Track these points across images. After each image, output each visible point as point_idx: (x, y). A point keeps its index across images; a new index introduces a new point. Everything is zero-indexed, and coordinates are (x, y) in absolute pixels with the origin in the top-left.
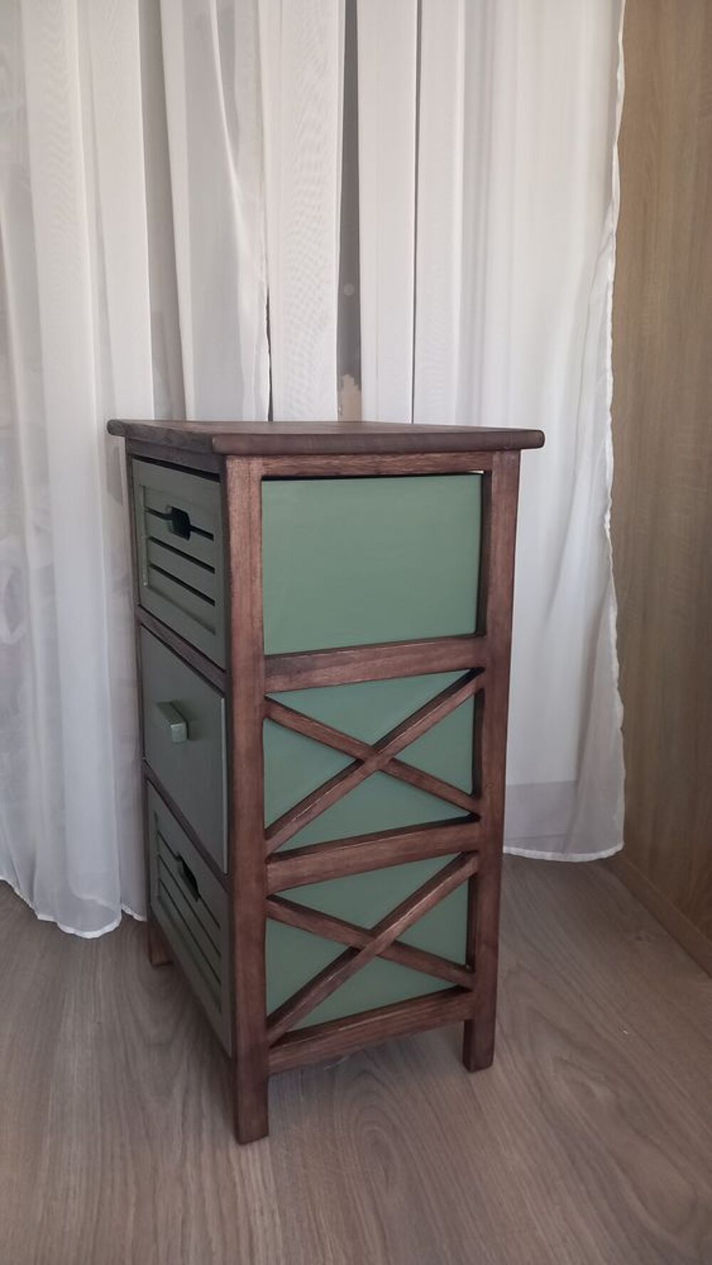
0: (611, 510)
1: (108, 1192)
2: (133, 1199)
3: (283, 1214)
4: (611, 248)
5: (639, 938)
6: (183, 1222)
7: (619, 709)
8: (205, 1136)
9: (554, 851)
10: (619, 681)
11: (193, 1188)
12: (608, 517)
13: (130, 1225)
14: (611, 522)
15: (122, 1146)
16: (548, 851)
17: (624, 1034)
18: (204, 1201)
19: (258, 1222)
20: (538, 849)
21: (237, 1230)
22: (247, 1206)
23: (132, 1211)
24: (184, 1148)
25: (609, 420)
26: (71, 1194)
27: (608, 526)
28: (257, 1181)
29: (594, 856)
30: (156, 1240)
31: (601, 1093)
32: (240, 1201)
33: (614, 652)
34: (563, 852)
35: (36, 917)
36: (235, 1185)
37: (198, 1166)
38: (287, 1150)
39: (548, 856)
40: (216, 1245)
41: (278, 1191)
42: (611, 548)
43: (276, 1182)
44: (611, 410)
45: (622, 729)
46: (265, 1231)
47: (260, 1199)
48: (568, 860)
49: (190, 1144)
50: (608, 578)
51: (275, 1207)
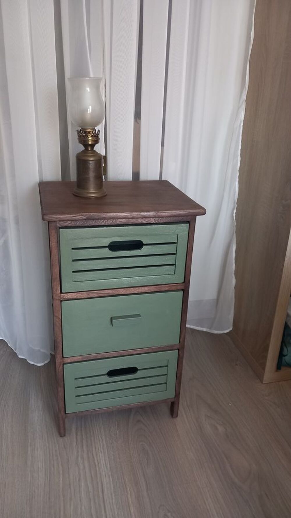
0: (236, 209)
1: (53, 469)
2: (61, 472)
3: (113, 477)
4: (244, 106)
5: (236, 365)
6: (79, 480)
7: (234, 281)
8: (85, 447)
9: (207, 328)
10: (235, 271)
11: (81, 467)
12: (235, 211)
13: (61, 482)
14: (236, 213)
15: (56, 451)
16: (204, 328)
17: (230, 405)
18: (85, 472)
19: (105, 480)
20: (201, 327)
21: (97, 483)
22: (100, 474)
23: (61, 476)
24: (78, 452)
25: (238, 174)
26: (40, 470)
27: (234, 215)
28: (103, 465)
29: (221, 332)
30: (70, 487)
31: (221, 429)
32: (98, 472)
33: (234, 261)
34: (210, 329)
35: (18, 356)
36: (96, 466)
37: (83, 458)
38: (113, 452)
39: (205, 330)
40: (90, 489)
41: (110, 468)
42: (235, 223)
43: (110, 465)
44: (239, 171)
45: (235, 288)
46: (107, 483)
47: (105, 471)
48: (212, 332)
49: (80, 450)
50: (233, 234)
51: (110, 474)
